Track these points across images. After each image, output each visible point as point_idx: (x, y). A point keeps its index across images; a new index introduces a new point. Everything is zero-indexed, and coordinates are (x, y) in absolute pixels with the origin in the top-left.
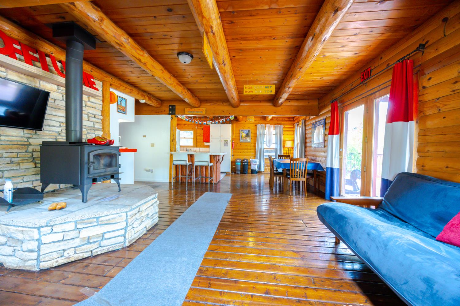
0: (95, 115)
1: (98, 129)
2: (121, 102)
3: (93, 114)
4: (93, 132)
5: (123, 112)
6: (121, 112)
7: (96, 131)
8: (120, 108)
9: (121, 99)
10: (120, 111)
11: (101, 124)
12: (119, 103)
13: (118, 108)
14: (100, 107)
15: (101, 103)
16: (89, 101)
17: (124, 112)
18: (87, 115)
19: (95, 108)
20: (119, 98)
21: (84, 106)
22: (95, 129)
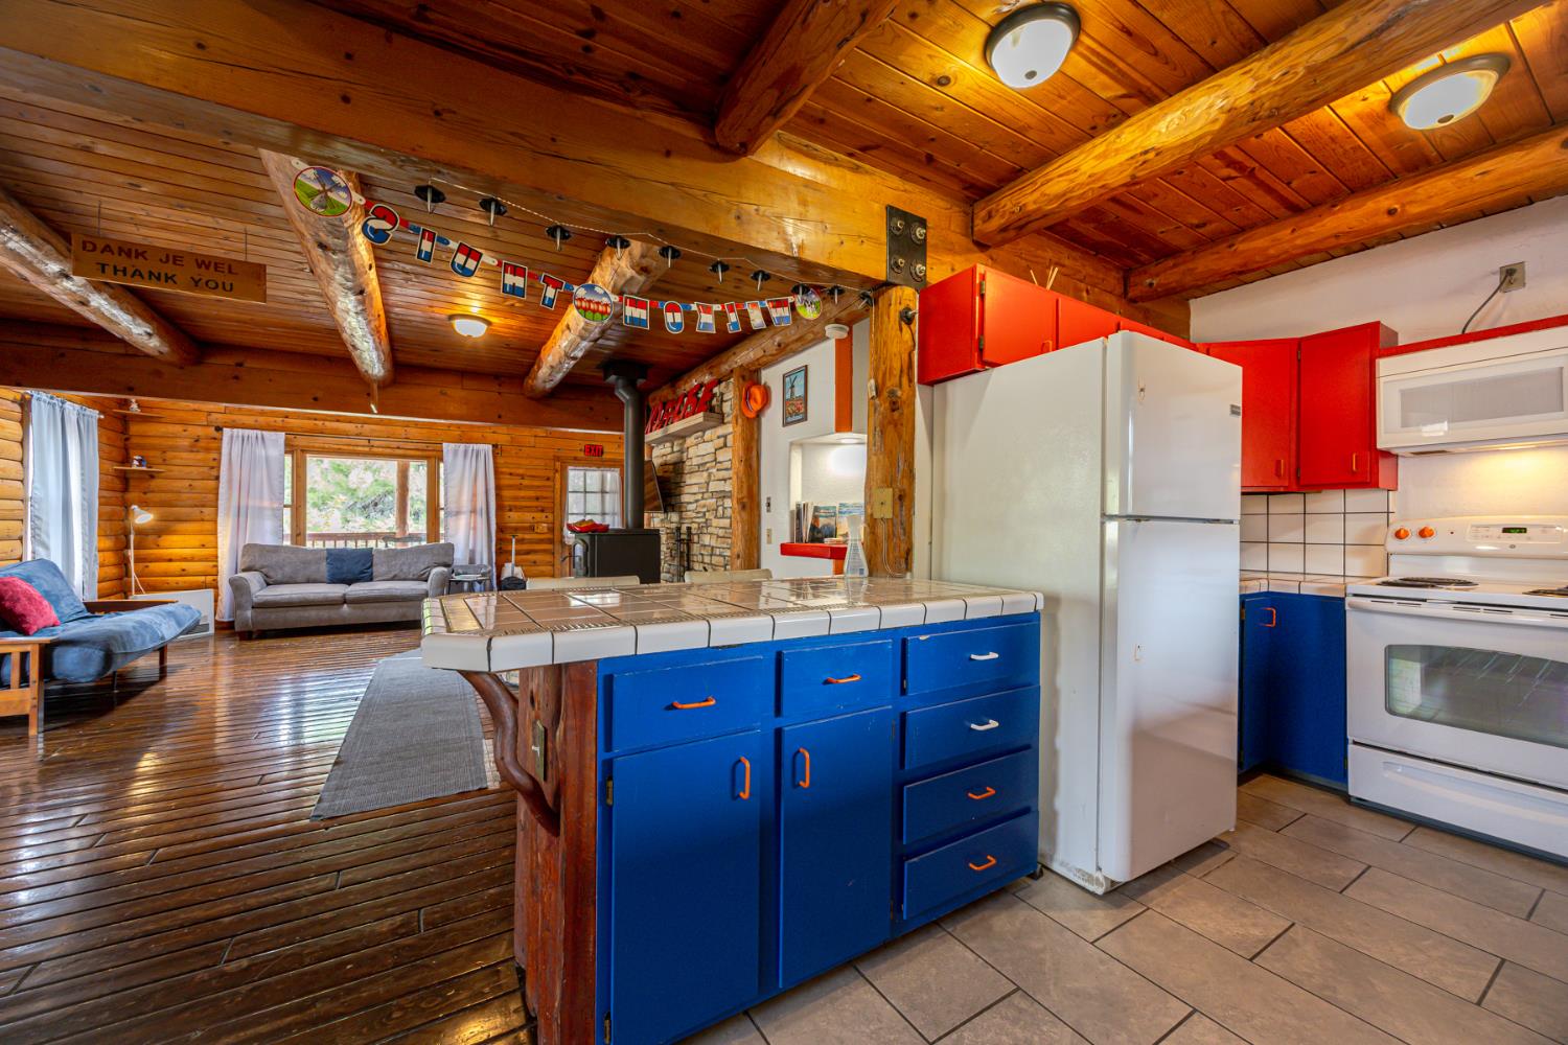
2: (793, 387)
5: (797, 418)
6: (794, 419)
8: (790, 409)
9: (794, 377)
10: (789, 419)
12: (788, 395)
17: (801, 417)
19: (725, 445)
20: (787, 379)
21: (713, 450)
22: (723, 495)
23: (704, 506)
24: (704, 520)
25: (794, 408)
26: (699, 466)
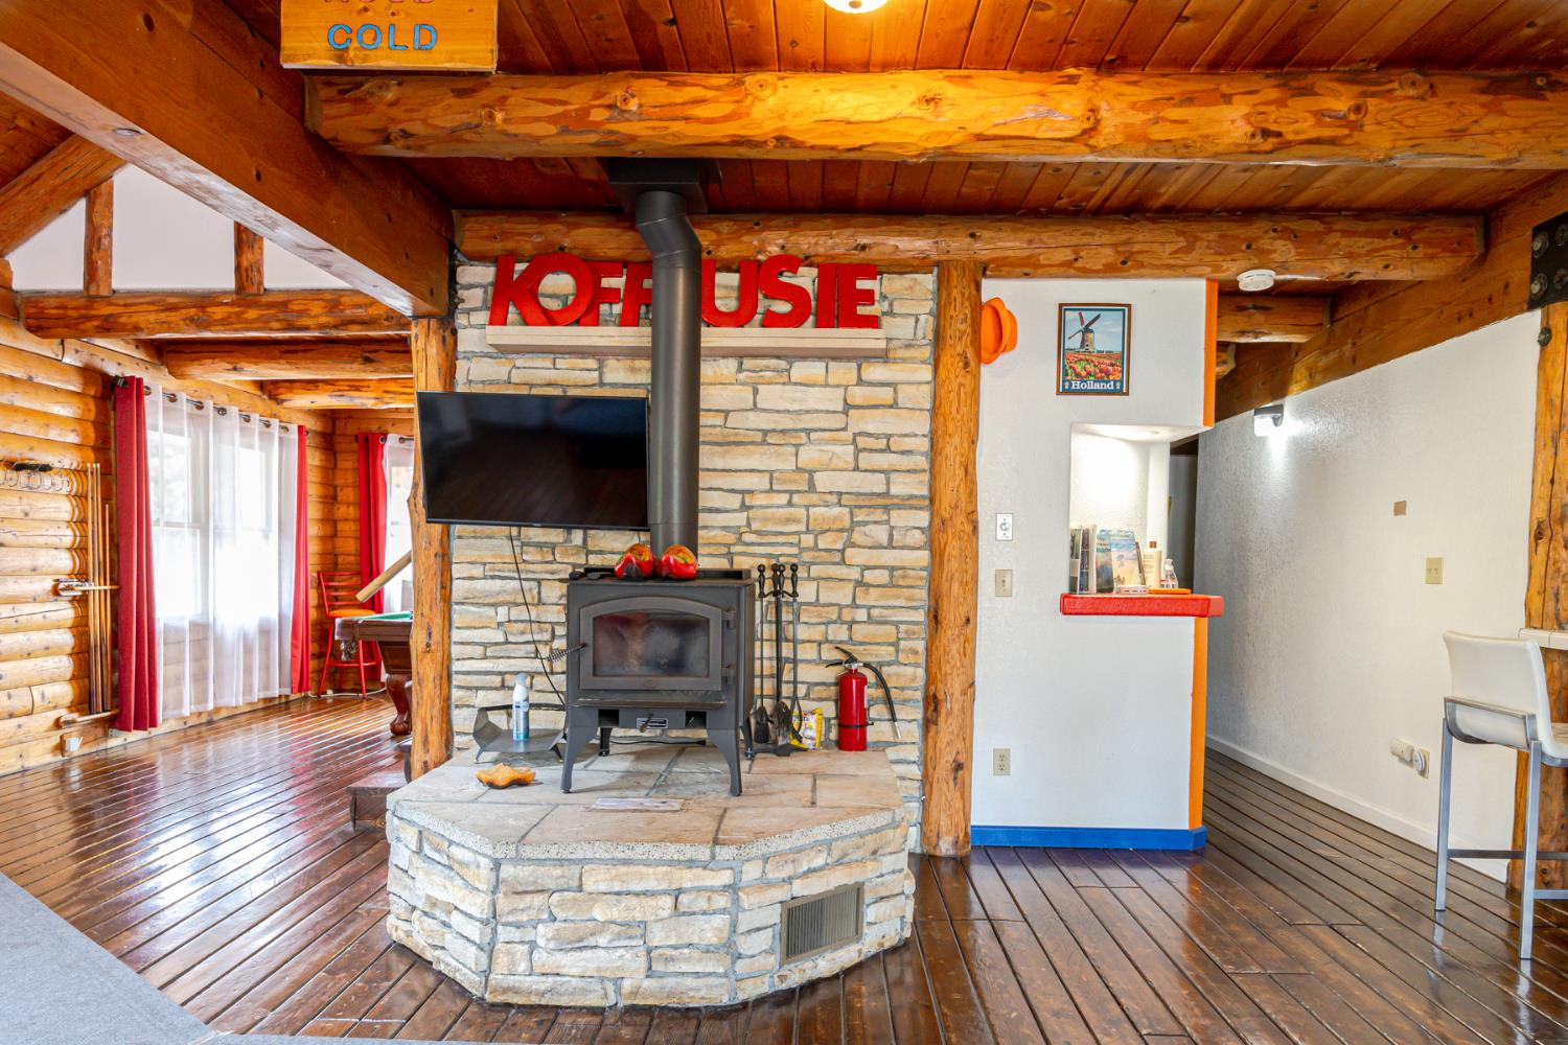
0: (888, 437)
1: (907, 503)
2: (1087, 330)
3: (877, 437)
4: (879, 515)
5: (1097, 386)
6: (1091, 385)
7: (894, 513)
8: (1079, 367)
9: (1088, 316)
10: (1076, 385)
11: (926, 477)
12: (1074, 343)
13: (1063, 372)
14: (923, 396)
15: (926, 373)
16: (860, 382)
17: (1110, 386)
18: (852, 448)
19: (894, 405)
20: (1071, 316)
21: (840, 408)
22: (886, 502)
23: (789, 520)
24: (794, 550)
25: (1091, 368)
26: (765, 432)
